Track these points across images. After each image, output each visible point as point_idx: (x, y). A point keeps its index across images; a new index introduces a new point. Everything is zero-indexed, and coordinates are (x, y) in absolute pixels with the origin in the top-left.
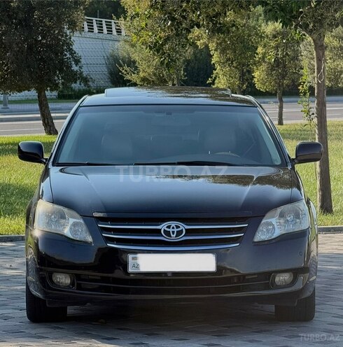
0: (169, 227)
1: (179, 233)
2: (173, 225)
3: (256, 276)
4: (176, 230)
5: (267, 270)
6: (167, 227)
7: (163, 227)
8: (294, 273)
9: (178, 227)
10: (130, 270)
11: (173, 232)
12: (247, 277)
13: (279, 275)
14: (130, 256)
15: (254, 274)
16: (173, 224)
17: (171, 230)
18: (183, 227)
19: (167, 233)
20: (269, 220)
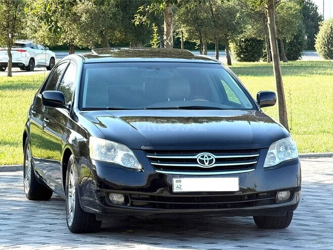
0: (203, 157)
1: (211, 161)
2: (206, 156)
3: (266, 194)
4: (208, 159)
5: (274, 189)
6: (201, 157)
7: (198, 157)
8: (290, 192)
9: (209, 157)
10: (175, 190)
11: (206, 161)
12: (260, 195)
13: (281, 192)
14: (175, 180)
15: (264, 192)
16: (206, 154)
17: (204, 159)
18: (214, 157)
19: (202, 162)
20: (271, 151)
